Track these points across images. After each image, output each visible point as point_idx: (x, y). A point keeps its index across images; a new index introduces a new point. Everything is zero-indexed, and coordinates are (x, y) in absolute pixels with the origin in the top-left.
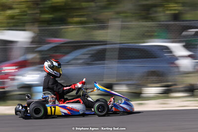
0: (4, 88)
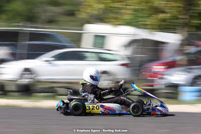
0: (152, 86)
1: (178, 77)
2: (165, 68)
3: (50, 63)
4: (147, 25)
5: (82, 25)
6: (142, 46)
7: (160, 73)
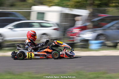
0: (73, 41)
1: (88, 35)
2: (79, 30)
3: (12, 30)
4: (68, 5)
5: (31, 7)
6: (65, 18)
7: (78, 33)
